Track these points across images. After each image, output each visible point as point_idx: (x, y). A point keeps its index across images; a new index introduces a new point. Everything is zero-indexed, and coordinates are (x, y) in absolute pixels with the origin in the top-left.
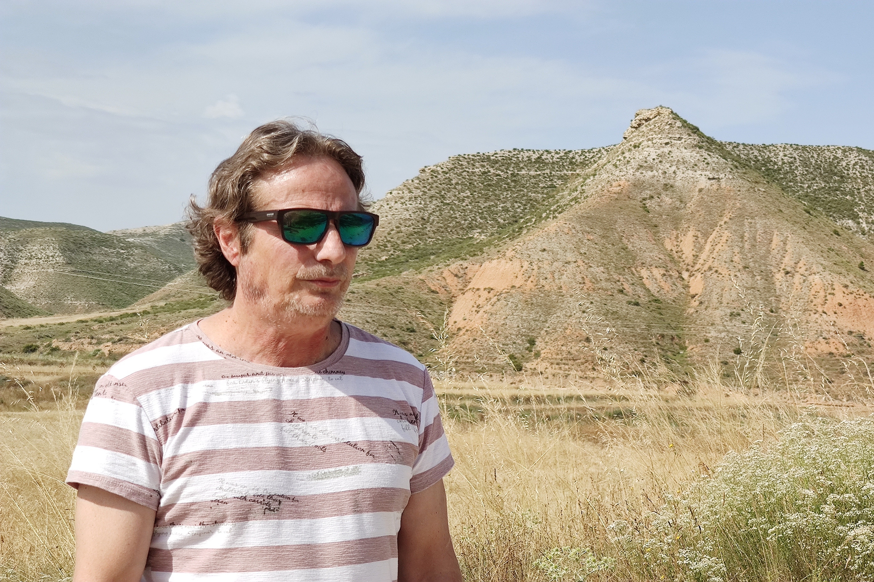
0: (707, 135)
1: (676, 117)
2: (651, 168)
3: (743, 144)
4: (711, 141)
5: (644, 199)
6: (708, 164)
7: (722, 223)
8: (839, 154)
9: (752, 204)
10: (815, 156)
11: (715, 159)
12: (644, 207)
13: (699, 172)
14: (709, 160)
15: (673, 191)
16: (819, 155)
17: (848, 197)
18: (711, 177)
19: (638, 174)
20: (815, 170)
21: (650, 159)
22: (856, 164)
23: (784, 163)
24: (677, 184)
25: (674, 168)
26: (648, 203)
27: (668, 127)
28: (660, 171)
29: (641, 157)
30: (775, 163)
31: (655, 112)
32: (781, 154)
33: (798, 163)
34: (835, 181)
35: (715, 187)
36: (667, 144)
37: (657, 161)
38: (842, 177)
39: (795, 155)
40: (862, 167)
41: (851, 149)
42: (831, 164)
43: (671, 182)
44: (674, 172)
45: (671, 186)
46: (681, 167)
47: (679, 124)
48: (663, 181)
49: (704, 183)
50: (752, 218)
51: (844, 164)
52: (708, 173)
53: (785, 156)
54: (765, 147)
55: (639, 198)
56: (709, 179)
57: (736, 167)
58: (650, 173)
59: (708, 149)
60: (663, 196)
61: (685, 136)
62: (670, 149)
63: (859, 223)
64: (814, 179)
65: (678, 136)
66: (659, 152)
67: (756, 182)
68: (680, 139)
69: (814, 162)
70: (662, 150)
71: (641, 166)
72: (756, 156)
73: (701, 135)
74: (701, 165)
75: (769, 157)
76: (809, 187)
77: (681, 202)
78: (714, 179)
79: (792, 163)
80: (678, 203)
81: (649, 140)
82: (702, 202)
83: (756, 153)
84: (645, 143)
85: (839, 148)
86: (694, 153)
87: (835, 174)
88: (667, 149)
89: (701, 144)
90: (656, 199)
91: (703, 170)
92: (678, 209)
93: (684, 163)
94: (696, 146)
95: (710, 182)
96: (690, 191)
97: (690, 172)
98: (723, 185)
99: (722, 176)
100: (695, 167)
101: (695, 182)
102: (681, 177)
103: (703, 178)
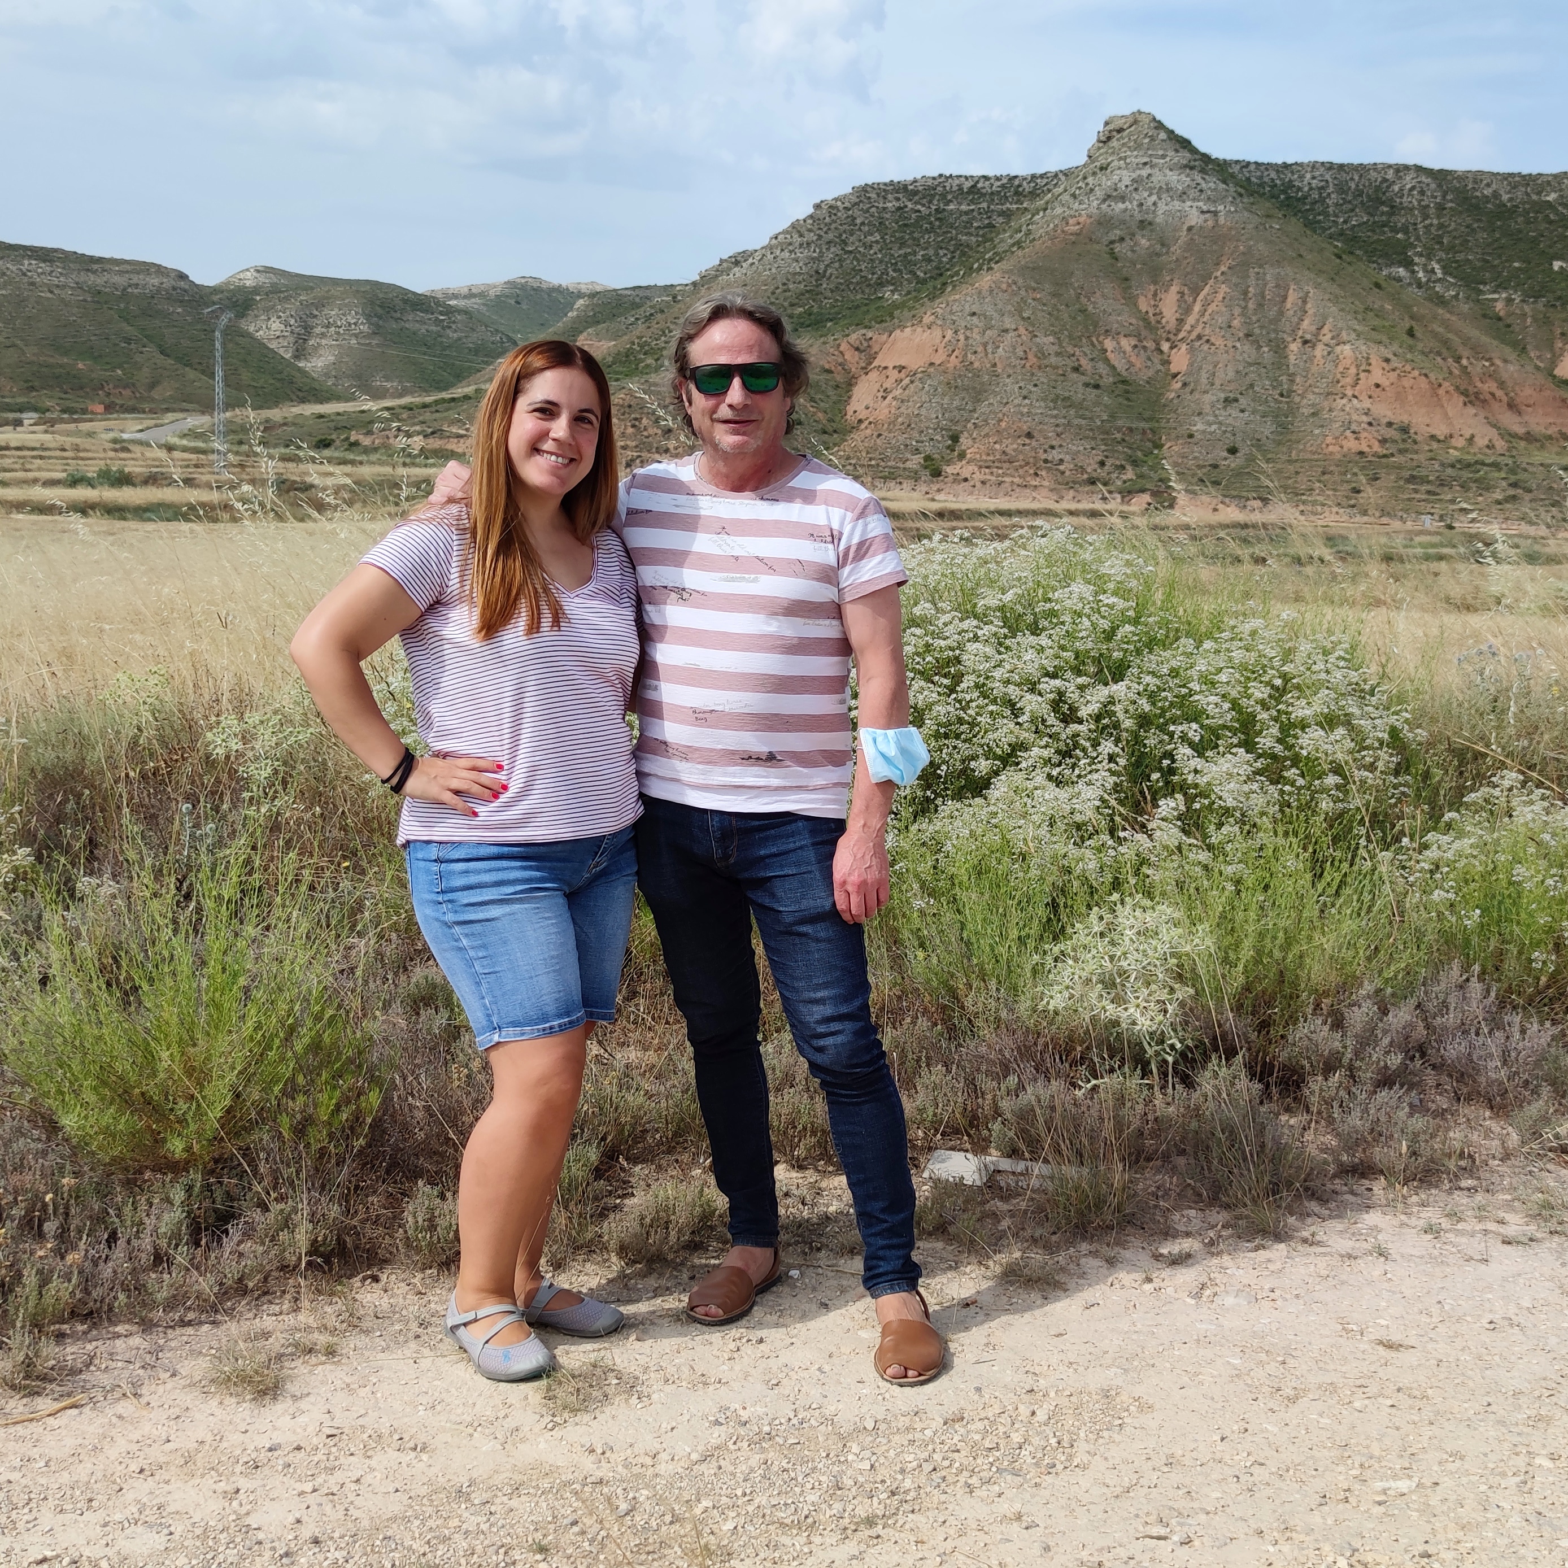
0: (1203, 149)
1: (1160, 126)
2: (1123, 199)
3: (1256, 163)
4: (1206, 158)
5: (1112, 242)
6: (1201, 191)
7: (1219, 273)
8: (1390, 175)
9: (1261, 246)
10: (1356, 178)
11: (1211, 184)
12: (1112, 253)
13: (1189, 203)
14: (1204, 185)
15: (1152, 231)
16: (1361, 176)
17: (1400, 236)
18: (1205, 208)
19: (1104, 206)
20: (1355, 197)
21: (1122, 186)
22: (1413, 188)
23: (1311, 189)
24: (1158, 220)
25: (1154, 198)
26: (1118, 248)
27: (1147, 140)
28: (1135, 203)
29: (1109, 183)
30: (1299, 189)
31: (1131, 120)
32: (1308, 176)
33: (1331, 189)
34: (1383, 213)
35: (1210, 223)
36: (1145, 164)
37: (1130, 188)
38: (1392, 207)
39: (1328, 177)
40: (1422, 193)
41: (1407, 168)
42: (1378, 189)
43: (1149, 217)
44: (1154, 204)
45: (1150, 224)
46: (1164, 196)
47: (1163, 135)
48: (1138, 217)
49: (1194, 219)
50: (1261, 266)
51: (1396, 188)
52: (1201, 204)
53: (1314, 178)
54: (1286, 166)
55: (1105, 240)
56: (1203, 212)
57: (1241, 195)
58: (1121, 206)
59: (1203, 171)
60: (1138, 237)
61: (1171, 153)
62: (1149, 171)
63: (1413, 272)
64: (1352, 210)
65: (1161, 152)
66: (1134, 175)
67: (1268, 216)
68: (1163, 157)
69: (1353, 186)
70: (1138, 172)
71: (1109, 196)
72: (1273, 180)
73: (1194, 151)
74: (1192, 193)
75: (1290, 181)
76: (1345, 222)
77: (1163, 245)
78: (1208, 212)
79: (1322, 188)
80: (1158, 247)
81: (1120, 159)
82: (1190, 245)
83: (1273, 175)
84: (1116, 163)
85: (1390, 166)
86: (1183, 177)
87: (1383, 203)
88: (1145, 172)
89: (1192, 163)
90: (1129, 242)
91: (1194, 200)
92: (1158, 255)
93: (1168, 190)
94: (1186, 166)
95: (1203, 217)
96: (1175, 230)
97: (1176, 203)
98: (1222, 220)
99: (1221, 208)
100: (1183, 195)
101: (1183, 216)
102: (1164, 209)
103: (1194, 211)
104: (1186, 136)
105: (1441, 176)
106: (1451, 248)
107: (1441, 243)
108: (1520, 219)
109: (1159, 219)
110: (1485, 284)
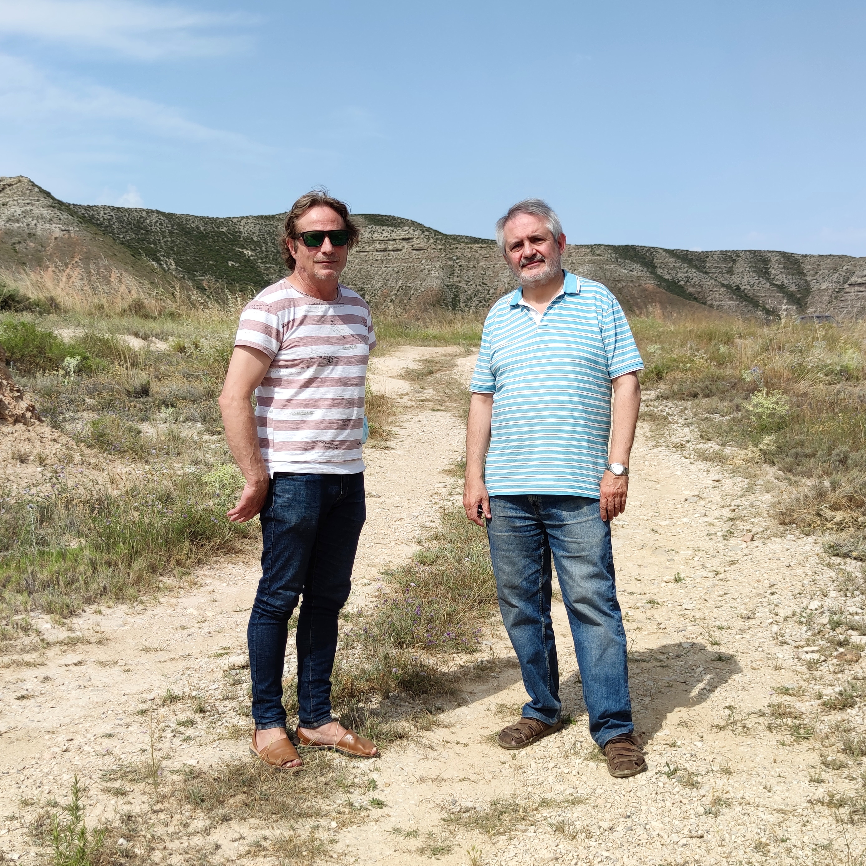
0: (57, 197)
1: (34, 185)
2: (18, 221)
4: (60, 203)
5: (14, 244)
6: (60, 219)
7: (74, 262)
8: (144, 214)
9: (95, 249)
10: (127, 215)
11: (65, 216)
12: (15, 250)
13: (54, 225)
14: (61, 216)
15: (35, 239)
16: (129, 214)
17: (152, 246)
18: (63, 228)
19: (7, 225)
20: (127, 225)
21: (16, 214)
22: (156, 222)
25: (35, 222)
26: (17, 247)
27: (28, 192)
28: (25, 224)
29: (9, 213)
31: (16, 180)
33: (114, 220)
34: (142, 234)
35: (67, 236)
36: (28, 204)
37: (21, 216)
38: (147, 231)
39: (112, 214)
40: (161, 224)
41: (152, 211)
42: (138, 221)
43: (33, 232)
44: (35, 225)
45: (34, 235)
46: (40, 221)
47: (36, 190)
48: (27, 231)
49: (58, 233)
50: (96, 259)
51: (148, 221)
52: (60, 226)
53: (105, 214)
55: (10, 242)
56: (62, 230)
57: (81, 222)
58: (17, 225)
59: (60, 209)
60: (28, 242)
61: (42, 199)
62: (31, 208)
63: (161, 264)
64: (127, 232)
65: (36, 198)
66: (23, 209)
67: (96, 234)
68: (38, 201)
69: (126, 219)
70: (25, 208)
71: (10, 219)
73: (53, 198)
74: (55, 220)
76: (124, 237)
77: (42, 246)
78: (65, 230)
79: (110, 219)
80: (40, 247)
81: (14, 200)
82: (57, 247)
84: (11, 202)
85: (144, 210)
86: (50, 212)
87: (142, 229)
88: (28, 208)
89: (54, 205)
90: (23, 244)
91: (57, 224)
92: (40, 251)
93: (42, 218)
94: (51, 206)
95: (62, 233)
96: (48, 239)
97: (47, 225)
98: (72, 235)
99: (71, 228)
100: (50, 221)
101: (51, 232)
102: (41, 228)
103: (57, 230)
104: (48, 190)
105: (170, 216)
106: (178, 253)
107: (173, 250)
108: (210, 240)
109: (39, 233)
110: (197, 272)
